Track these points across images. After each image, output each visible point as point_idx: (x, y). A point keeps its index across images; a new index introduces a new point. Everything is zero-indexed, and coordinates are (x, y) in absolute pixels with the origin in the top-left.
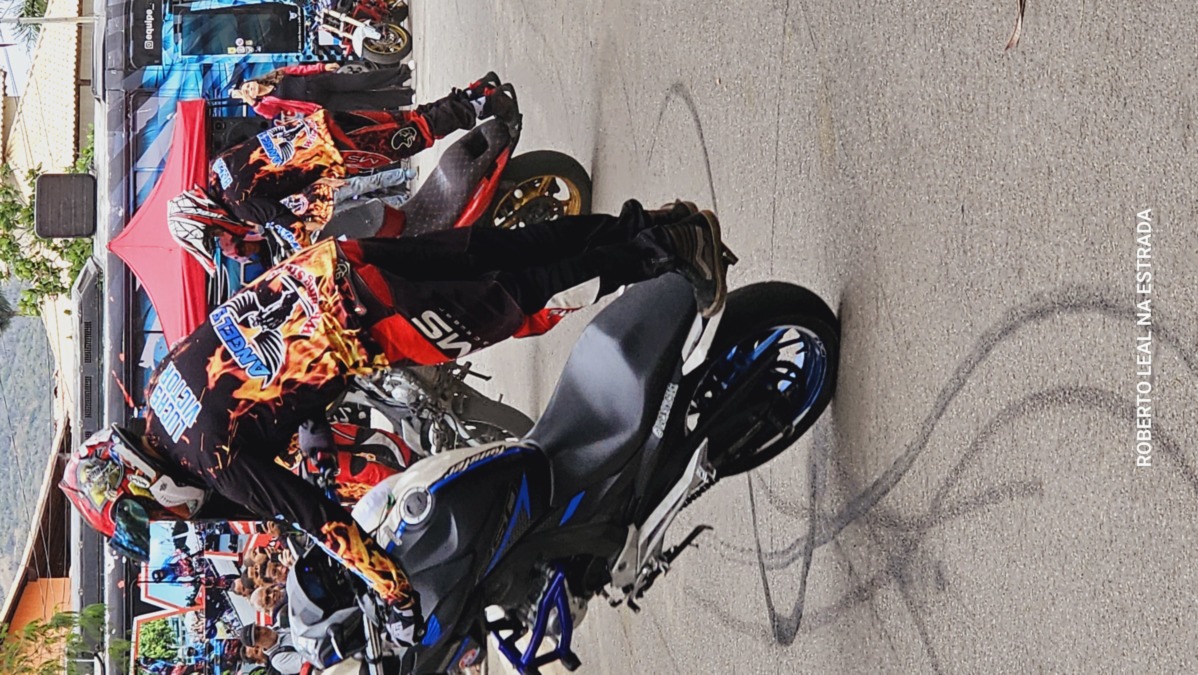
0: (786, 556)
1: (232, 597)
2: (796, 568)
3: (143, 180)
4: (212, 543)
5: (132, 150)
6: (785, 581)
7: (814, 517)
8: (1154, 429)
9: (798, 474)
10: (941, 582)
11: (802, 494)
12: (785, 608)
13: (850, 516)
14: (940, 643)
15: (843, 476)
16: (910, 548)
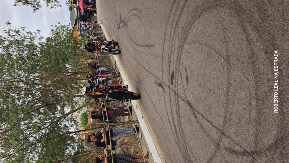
0: (119, 24)
1: (87, 26)
3: (80, 1)
4: (85, 23)
6: (119, 25)
7: (120, 22)
8: (139, 17)
9: (119, 19)
10: (127, 26)
11: (119, 20)
12: (119, 27)
13: (122, 22)
14: (127, 29)
15: (122, 19)
16: (126, 24)
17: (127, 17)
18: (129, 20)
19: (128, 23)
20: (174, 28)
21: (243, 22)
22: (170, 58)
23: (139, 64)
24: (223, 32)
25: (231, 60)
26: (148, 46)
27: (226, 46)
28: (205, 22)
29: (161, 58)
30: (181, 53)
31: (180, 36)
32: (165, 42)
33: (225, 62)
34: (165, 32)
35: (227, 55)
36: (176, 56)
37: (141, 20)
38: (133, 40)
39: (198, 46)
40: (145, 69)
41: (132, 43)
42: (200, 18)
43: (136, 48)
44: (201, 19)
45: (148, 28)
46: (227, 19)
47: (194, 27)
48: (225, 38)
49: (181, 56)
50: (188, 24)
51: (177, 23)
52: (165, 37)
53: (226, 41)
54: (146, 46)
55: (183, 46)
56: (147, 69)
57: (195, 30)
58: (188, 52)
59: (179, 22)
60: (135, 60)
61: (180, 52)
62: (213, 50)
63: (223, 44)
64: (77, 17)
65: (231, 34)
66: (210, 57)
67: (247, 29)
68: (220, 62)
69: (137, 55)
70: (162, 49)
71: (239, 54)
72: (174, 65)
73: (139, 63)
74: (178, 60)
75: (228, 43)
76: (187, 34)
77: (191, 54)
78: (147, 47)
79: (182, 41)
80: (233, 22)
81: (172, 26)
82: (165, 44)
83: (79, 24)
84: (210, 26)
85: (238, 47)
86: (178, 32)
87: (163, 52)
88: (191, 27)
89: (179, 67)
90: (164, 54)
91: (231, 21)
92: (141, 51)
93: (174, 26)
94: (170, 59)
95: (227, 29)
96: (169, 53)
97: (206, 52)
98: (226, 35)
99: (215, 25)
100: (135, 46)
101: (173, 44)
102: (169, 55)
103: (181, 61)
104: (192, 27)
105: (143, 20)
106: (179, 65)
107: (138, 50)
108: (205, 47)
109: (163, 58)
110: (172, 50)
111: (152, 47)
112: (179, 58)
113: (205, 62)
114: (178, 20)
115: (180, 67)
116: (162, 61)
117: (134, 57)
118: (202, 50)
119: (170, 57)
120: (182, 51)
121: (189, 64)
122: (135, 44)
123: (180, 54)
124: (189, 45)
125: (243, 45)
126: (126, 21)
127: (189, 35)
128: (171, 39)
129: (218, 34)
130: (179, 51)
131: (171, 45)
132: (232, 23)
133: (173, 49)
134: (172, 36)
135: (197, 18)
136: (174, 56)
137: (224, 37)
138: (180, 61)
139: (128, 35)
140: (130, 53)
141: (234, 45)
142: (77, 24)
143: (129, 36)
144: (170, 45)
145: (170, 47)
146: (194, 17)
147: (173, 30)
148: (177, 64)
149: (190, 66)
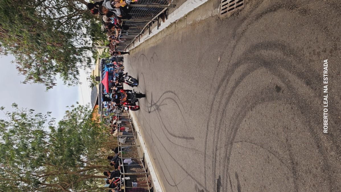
0: (150, 107)
1: (110, 107)
2: (150, 108)
3: (104, 77)
4: (109, 103)
5: (103, 75)
6: (149, 109)
7: (151, 104)
8: (175, 101)
9: (150, 101)
10: (160, 110)
11: (151, 103)
12: (150, 111)
13: (154, 105)
14: (160, 114)
15: (153, 102)
16: (158, 107)
17: (160, 100)
18: (162, 104)
19: (161, 107)
20: (219, 119)
21: (309, 122)
22: (216, 157)
23: (175, 160)
24: (283, 131)
25: (298, 170)
26: (187, 138)
27: (289, 151)
28: (260, 116)
29: (204, 156)
30: (230, 153)
31: (227, 129)
32: (208, 135)
33: (289, 172)
34: (208, 123)
35: (292, 162)
36: (223, 155)
37: (177, 105)
38: (167, 129)
39: (252, 146)
40: (182, 168)
41: (166, 132)
42: (252, 111)
43: (170, 139)
44: (254, 112)
45: (186, 116)
46: (288, 116)
47: (245, 121)
48: (287, 140)
49: (229, 156)
50: (238, 116)
51: (223, 114)
52: (208, 129)
53: (289, 144)
54: (184, 137)
55: (232, 143)
56: (185, 168)
57: (247, 124)
58: (239, 153)
59: (226, 113)
60: (169, 154)
61: (228, 151)
62: (273, 153)
63: (286, 146)
64: (99, 96)
65: (295, 136)
66: (269, 163)
67: (316, 131)
68: (283, 171)
69: (172, 149)
70: (204, 144)
71: (309, 163)
72: (221, 167)
73: (175, 158)
74: (226, 161)
75: (292, 146)
76: (237, 129)
77: (243, 156)
78: (185, 140)
79: (231, 137)
80: (296, 121)
81: (217, 117)
82: (208, 138)
83: (101, 104)
84: (266, 122)
85: (306, 154)
86: (224, 125)
87: (206, 148)
88: (241, 121)
89: (227, 171)
90: (207, 152)
91: (293, 118)
92: (177, 144)
93: (219, 117)
94: (216, 159)
95: (289, 128)
96: (213, 151)
97: (263, 156)
98: (288, 136)
99: (272, 121)
100: (169, 136)
101: (219, 140)
102: (213, 154)
103: (230, 164)
104: (243, 121)
105: (180, 105)
106: (228, 169)
107: (172, 141)
108: (261, 149)
109: (205, 157)
110: (218, 148)
111: (191, 140)
112: (227, 158)
113: (262, 169)
114: (224, 110)
115: (229, 171)
116: (205, 159)
117: (167, 150)
118: (257, 151)
119: (214, 156)
120: (231, 149)
121: (241, 169)
122: (169, 134)
123: (228, 153)
124: (240, 143)
125: (313, 152)
126: (159, 105)
127: (238, 130)
128: (216, 133)
129: (277, 134)
130: (227, 149)
131: (216, 140)
132: (294, 122)
133: (218, 145)
134: (217, 129)
135: (249, 110)
136: (220, 155)
137: (285, 139)
138: (228, 163)
139: (161, 121)
140: (162, 145)
141: (301, 151)
142: (98, 104)
143: (162, 123)
144: (214, 140)
145: (215, 142)
146: (245, 108)
147: (219, 122)
148: (224, 167)
149: (242, 171)
